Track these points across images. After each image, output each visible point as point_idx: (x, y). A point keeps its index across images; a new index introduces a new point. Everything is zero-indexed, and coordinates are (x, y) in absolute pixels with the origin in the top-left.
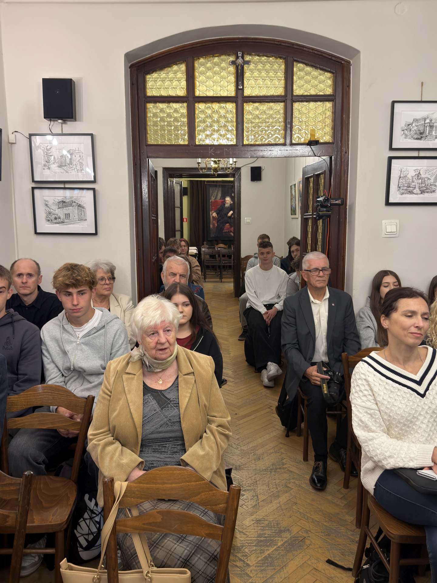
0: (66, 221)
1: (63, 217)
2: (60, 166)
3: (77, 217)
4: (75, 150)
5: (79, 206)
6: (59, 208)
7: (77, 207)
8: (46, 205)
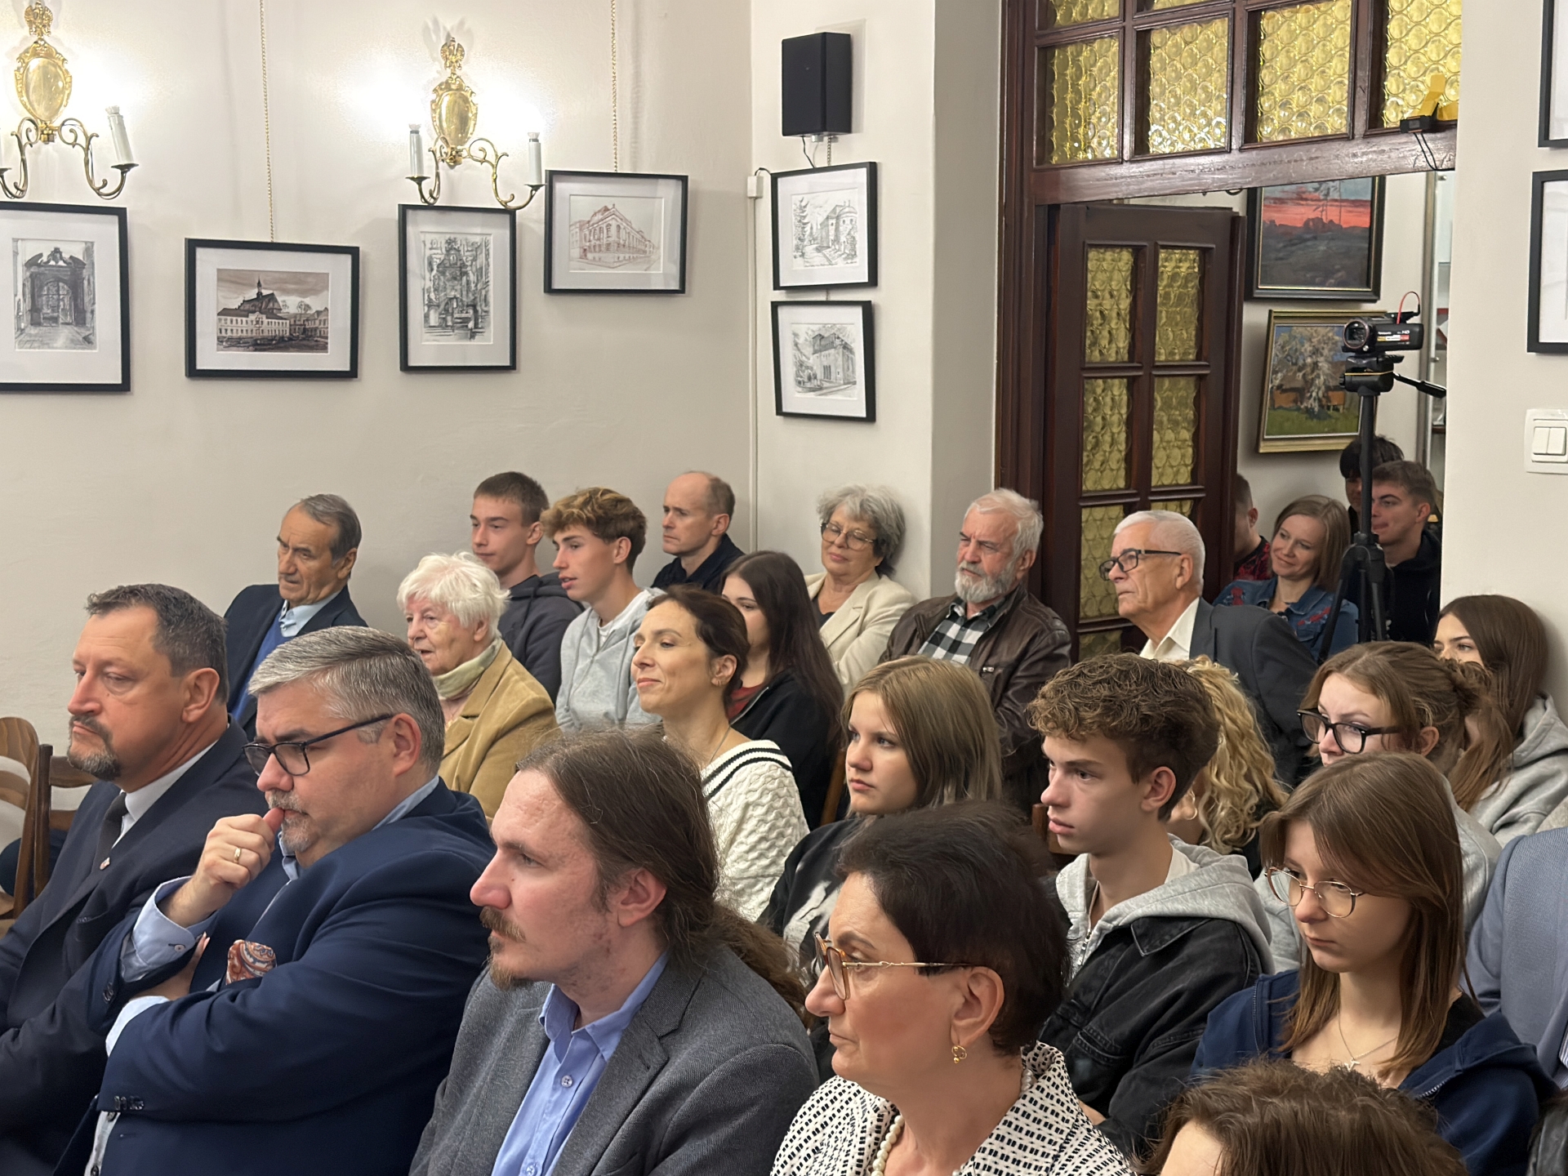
0: (826, 385)
1: (820, 375)
2: (818, 250)
3: (841, 376)
4: (844, 207)
5: (846, 347)
6: (815, 352)
7: (841, 350)
8: (796, 345)
